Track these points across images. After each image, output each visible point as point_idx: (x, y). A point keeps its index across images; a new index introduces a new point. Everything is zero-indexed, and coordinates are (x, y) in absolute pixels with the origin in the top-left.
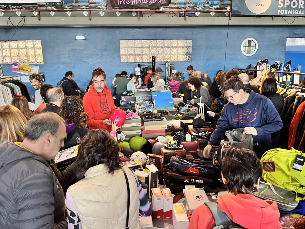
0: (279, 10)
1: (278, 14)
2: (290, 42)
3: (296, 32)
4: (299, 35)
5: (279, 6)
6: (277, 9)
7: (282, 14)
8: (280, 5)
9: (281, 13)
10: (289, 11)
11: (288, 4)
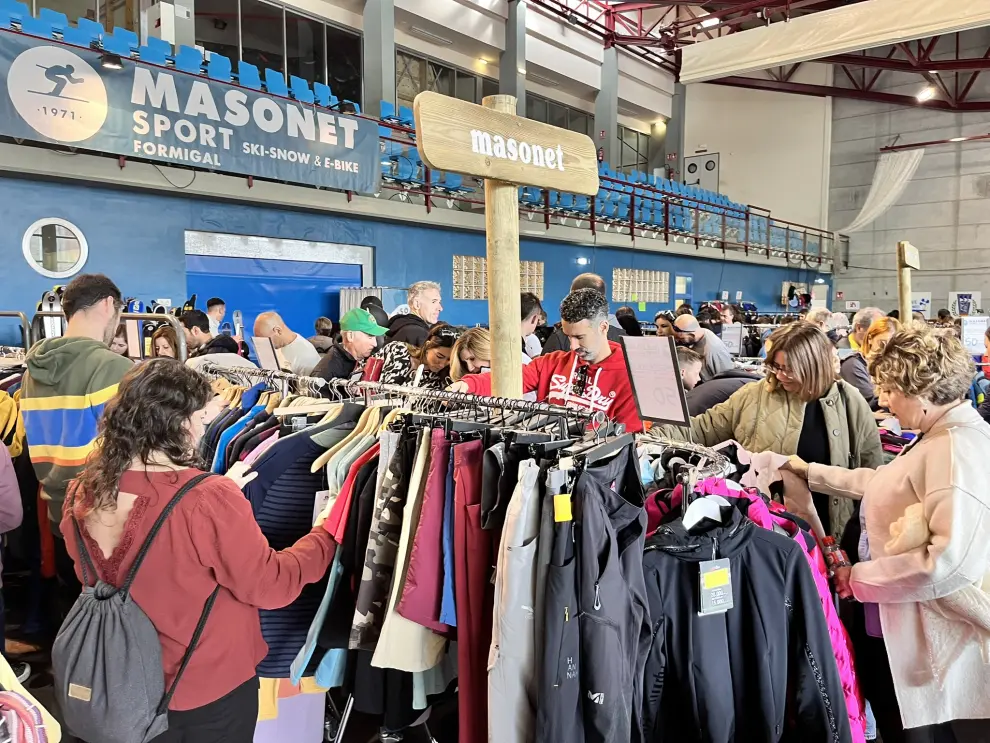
0: (136, 142)
1: (136, 151)
2: (196, 243)
3: (211, 217)
4: (220, 226)
5: (136, 129)
6: (131, 136)
7: (149, 154)
8: (141, 127)
9: (146, 151)
10: (172, 148)
11: (167, 127)
